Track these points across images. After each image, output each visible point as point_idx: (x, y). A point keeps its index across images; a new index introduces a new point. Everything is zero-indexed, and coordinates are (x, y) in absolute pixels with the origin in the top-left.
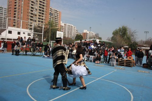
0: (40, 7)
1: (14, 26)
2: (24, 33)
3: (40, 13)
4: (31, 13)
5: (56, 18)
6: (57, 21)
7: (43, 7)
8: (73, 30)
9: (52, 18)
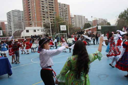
0: (50, 5)
1: (31, 24)
2: (38, 30)
3: (50, 10)
4: (43, 11)
5: (65, 12)
6: (67, 14)
7: (52, 4)
8: (83, 19)
9: (62, 12)
